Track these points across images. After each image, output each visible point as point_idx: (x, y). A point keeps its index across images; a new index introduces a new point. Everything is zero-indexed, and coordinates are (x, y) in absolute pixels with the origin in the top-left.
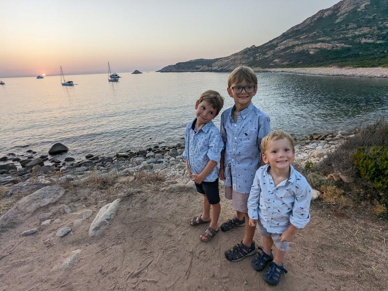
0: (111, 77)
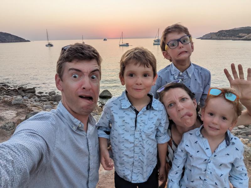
0: (155, 41)
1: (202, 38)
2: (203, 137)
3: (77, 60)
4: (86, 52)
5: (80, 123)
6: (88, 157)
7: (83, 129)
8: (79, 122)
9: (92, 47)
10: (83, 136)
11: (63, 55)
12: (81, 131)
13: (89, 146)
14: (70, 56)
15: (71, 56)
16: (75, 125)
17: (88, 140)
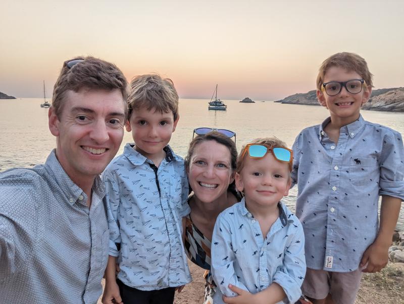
0: (211, 104)
1: (283, 102)
2: (253, 217)
3: (88, 89)
4: (104, 75)
5: (81, 194)
6: (88, 251)
7: (85, 204)
8: (81, 191)
9: (115, 67)
10: (84, 215)
11: (65, 75)
12: (82, 206)
13: (92, 232)
14: (76, 80)
15: (78, 81)
16: (74, 196)
17: (90, 222)
